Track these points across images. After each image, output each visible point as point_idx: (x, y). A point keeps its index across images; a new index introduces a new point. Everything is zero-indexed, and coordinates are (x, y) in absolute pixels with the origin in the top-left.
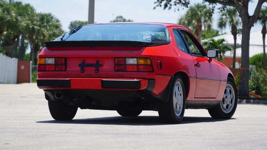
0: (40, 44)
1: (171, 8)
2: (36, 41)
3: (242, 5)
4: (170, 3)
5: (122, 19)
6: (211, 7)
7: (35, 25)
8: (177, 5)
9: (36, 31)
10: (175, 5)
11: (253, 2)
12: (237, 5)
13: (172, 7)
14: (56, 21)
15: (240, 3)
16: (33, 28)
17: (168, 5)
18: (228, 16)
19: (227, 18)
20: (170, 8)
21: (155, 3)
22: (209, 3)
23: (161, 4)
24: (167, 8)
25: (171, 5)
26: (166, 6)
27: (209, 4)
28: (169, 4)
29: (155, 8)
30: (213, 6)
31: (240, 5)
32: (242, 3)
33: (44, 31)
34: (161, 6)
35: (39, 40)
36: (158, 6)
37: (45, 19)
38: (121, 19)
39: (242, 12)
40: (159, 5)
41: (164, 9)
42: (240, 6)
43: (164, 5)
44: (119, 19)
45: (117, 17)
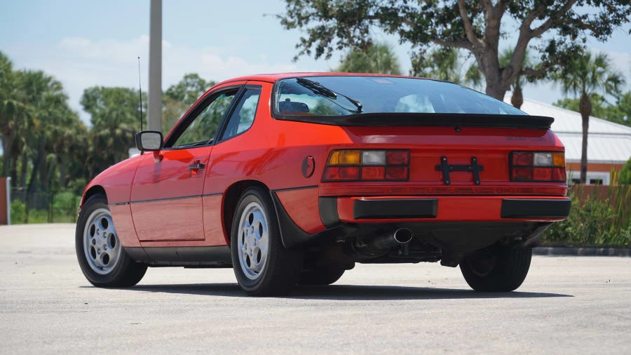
0: (23, 140)
1: (331, 55)
2: (15, 132)
3: (484, 45)
4: (329, 43)
5: (197, 80)
6: (418, 52)
7: (14, 98)
8: (344, 48)
9: (17, 111)
10: (340, 48)
11: (506, 38)
12: (473, 46)
13: (332, 52)
14: (55, 86)
15: (481, 41)
16: (10, 104)
17: (325, 48)
18: (436, 68)
19: (434, 72)
20: (329, 56)
21: (297, 46)
22: (412, 44)
23: (310, 49)
24: (324, 56)
25: (331, 49)
26: (320, 51)
27: (413, 47)
28: (326, 46)
29: (296, 58)
30: (421, 50)
31: (480, 44)
32: (484, 40)
33: (31, 111)
34: (309, 52)
35: (19, 132)
36: (302, 53)
37: (34, 84)
38: (194, 80)
39: (486, 59)
40: (305, 52)
41: (316, 58)
42: (482, 47)
43: (317, 49)
44: (189, 80)
45: (186, 77)
